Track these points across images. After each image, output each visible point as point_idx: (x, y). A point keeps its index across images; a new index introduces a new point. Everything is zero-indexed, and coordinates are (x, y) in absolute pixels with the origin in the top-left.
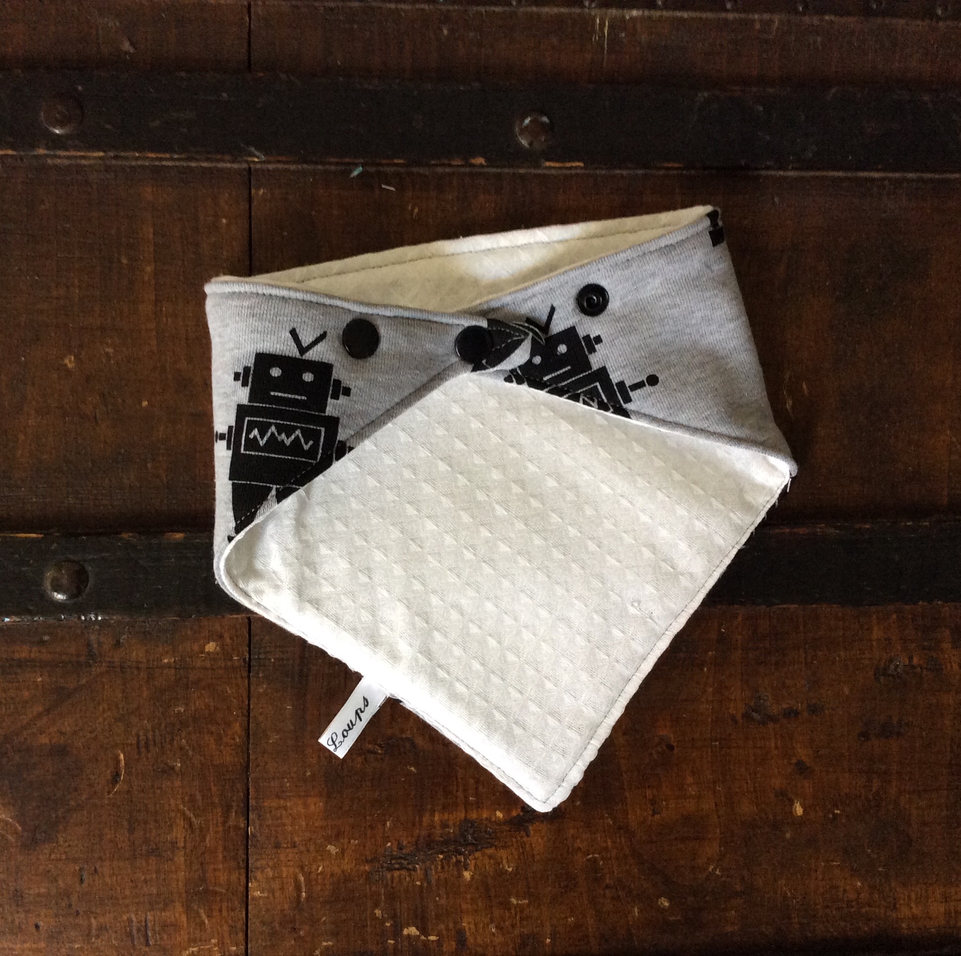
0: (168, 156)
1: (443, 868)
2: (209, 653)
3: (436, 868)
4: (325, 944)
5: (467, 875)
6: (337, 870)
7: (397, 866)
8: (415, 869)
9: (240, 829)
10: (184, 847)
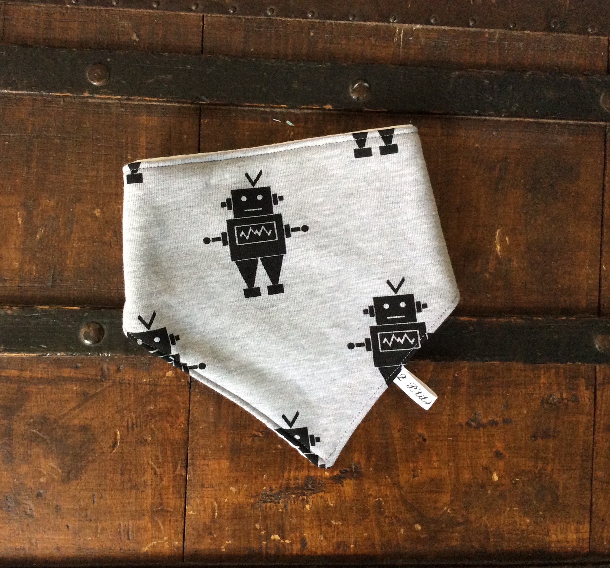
0: (156, 99)
1: (294, 502)
2: (168, 377)
3: (291, 502)
4: (227, 542)
5: (308, 507)
6: (235, 501)
7: (269, 500)
8: (279, 503)
9: (182, 476)
10: (151, 485)
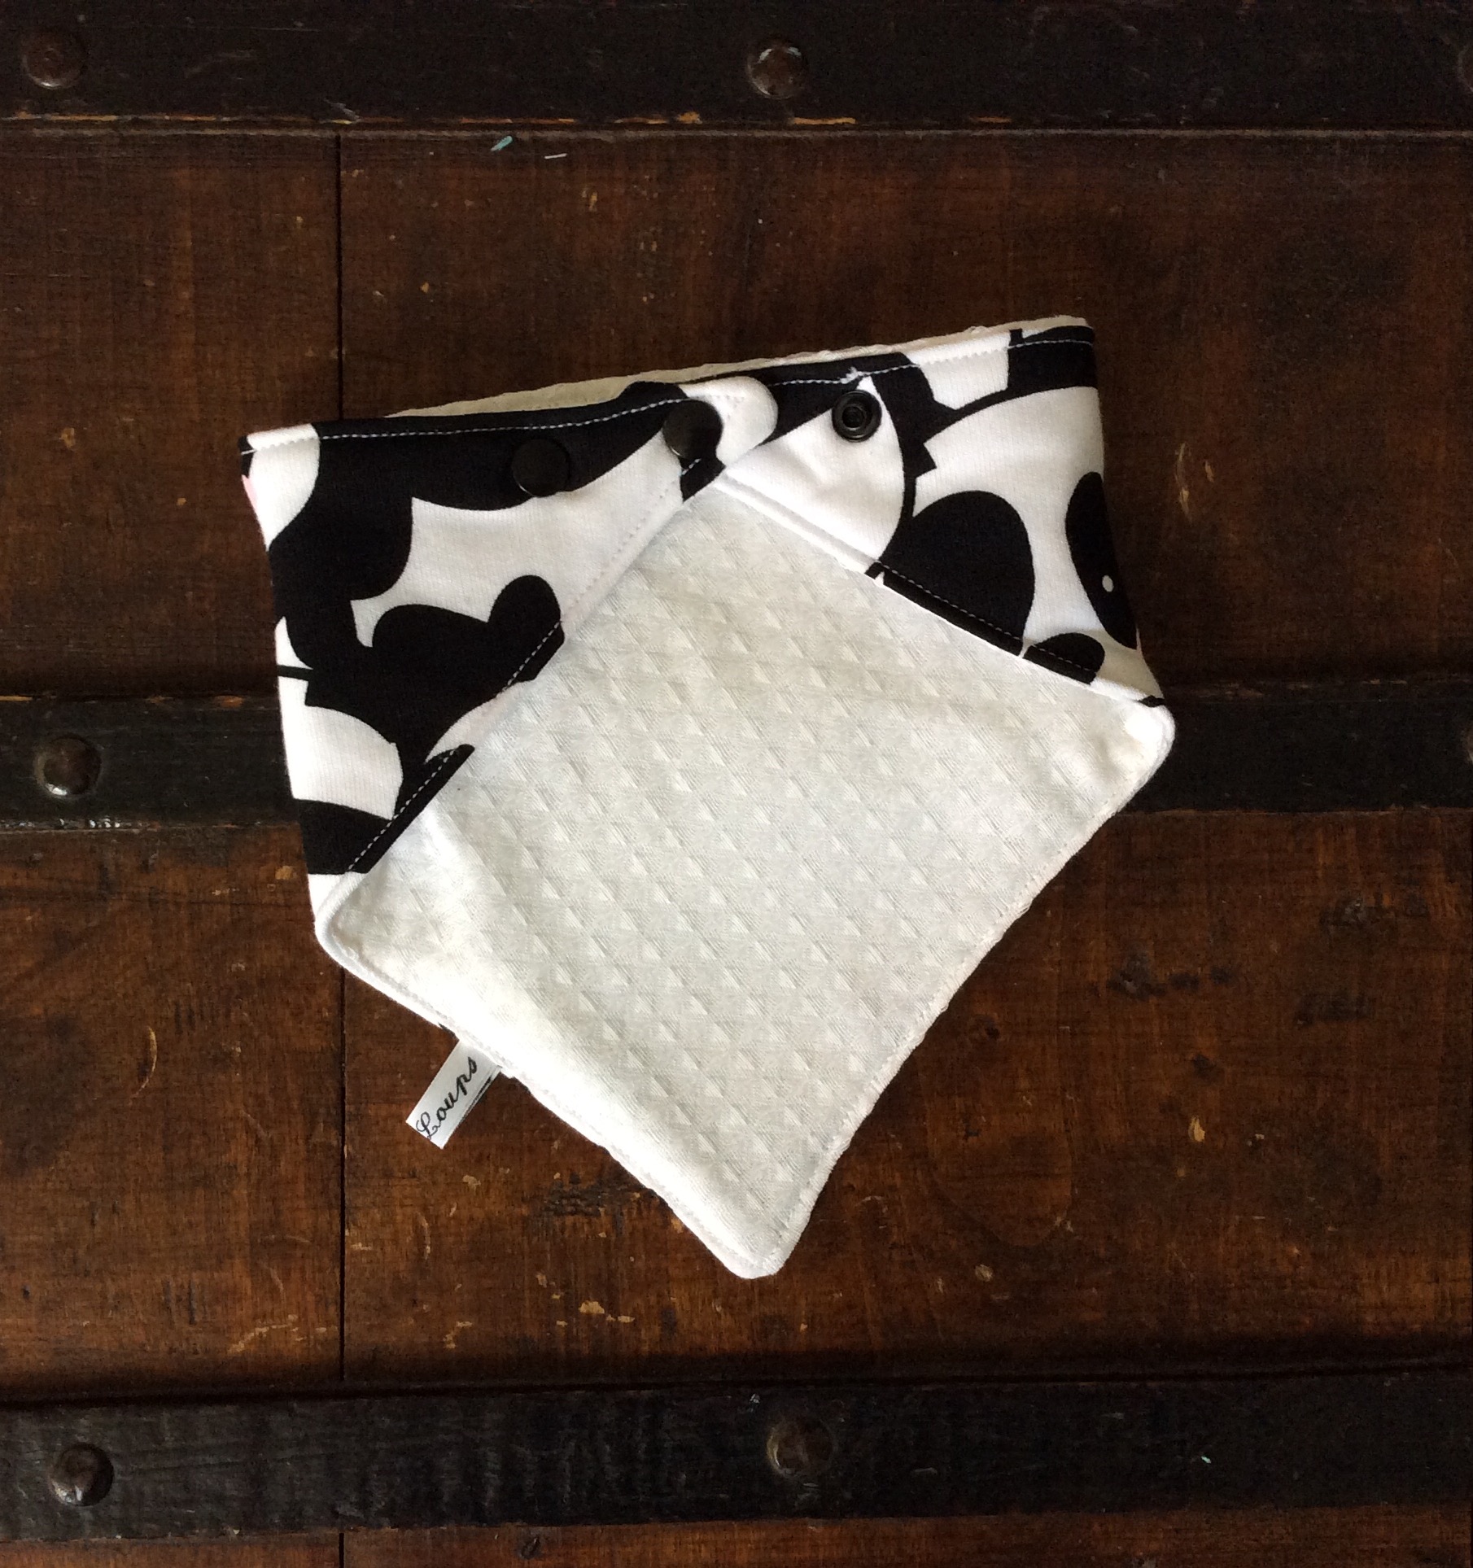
0: (213, 119)
1: (640, 1212)
2: (281, 882)
3: (630, 1213)
4: (460, 1324)
6: (479, 1213)
7: (569, 1209)
8: (598, 1215)
9: (330, 1147)
10: (248, 1175)
